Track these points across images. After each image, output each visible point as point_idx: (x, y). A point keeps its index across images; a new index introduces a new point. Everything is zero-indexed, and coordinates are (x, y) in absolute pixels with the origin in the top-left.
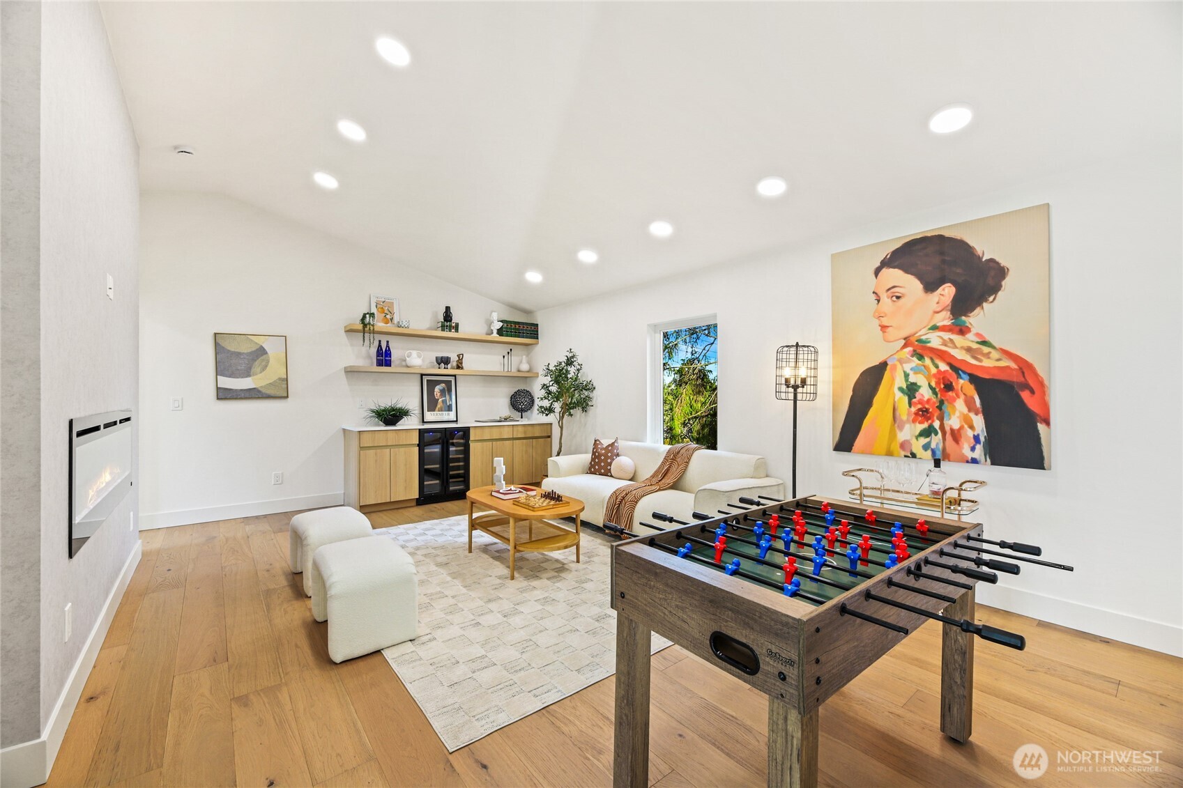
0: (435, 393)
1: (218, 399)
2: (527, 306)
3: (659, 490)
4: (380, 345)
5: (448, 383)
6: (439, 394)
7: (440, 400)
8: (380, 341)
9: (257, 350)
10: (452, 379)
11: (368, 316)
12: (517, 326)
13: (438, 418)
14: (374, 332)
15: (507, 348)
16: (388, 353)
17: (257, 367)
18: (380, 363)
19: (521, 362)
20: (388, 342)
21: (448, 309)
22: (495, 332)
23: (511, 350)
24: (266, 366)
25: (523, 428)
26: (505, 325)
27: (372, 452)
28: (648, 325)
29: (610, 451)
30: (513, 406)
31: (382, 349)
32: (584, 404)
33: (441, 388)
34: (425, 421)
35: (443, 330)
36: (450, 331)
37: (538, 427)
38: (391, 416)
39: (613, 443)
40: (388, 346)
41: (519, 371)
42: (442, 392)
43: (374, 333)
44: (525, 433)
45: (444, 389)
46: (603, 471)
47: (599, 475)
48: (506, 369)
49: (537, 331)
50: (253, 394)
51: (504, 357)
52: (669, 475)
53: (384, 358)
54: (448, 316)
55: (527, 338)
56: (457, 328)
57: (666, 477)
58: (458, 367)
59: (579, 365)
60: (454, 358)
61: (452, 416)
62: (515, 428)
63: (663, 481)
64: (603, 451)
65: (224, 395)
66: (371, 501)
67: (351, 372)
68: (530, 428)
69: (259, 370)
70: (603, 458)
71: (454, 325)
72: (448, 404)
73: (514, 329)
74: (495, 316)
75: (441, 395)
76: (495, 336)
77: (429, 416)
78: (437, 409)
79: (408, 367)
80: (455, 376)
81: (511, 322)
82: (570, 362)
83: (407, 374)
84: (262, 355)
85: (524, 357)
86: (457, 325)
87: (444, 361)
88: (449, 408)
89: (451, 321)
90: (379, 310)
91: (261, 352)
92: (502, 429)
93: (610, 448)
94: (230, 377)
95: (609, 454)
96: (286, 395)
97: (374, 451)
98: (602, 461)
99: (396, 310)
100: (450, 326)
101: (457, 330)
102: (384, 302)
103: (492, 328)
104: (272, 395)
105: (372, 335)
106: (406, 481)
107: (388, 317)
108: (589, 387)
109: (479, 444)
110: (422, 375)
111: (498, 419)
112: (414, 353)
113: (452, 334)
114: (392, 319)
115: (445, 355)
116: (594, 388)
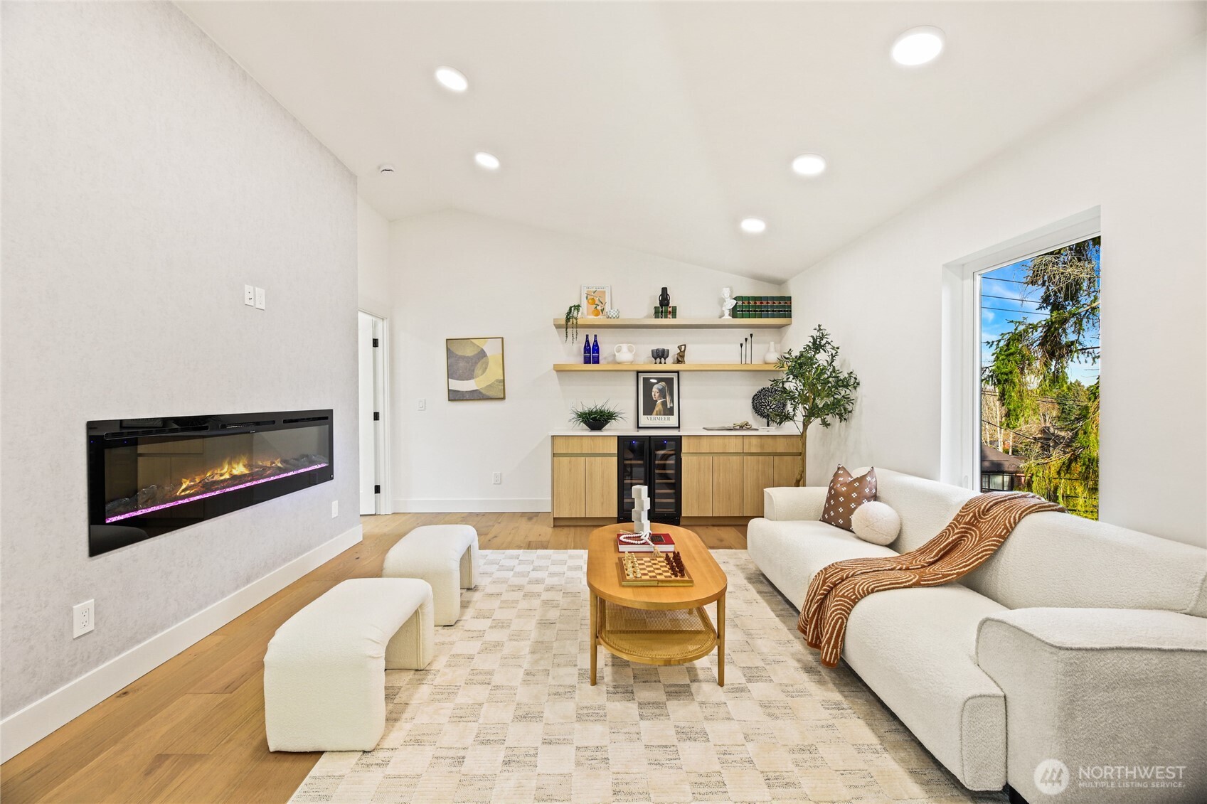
0: (653, 394)
1: (449, 400)
2: (776, 273)
3: (917, 584)
4: (587, 341)
5: (669, 382)
6: (657, 395)
7: (659, 401)
8: (587, 336)
9: (479, 353)
10: (674, 376)
11: (573, 308)
12: (758, 303)
13: (657, 425)
14: (577, 326)
15: (747, 333)
16: (596, 348)
17: (478, 371)
18: (587, 361)
19: (768, 351)
20: (595, 336)
21: (664, 290)
22: (727, 313)
23: (751, 335)
24: (486, 368)
25: (759, 440)
26: (740, 303)
27: (565, 460)
28: (946, 266)
29: (855, 490)
30: (756, 410)
31: (589, 345)
32: (841, 409)
33: (660, 387)
34: (640, 426)
35: (657, 317)
36: (666, 317)
37: (782, 440)
38: (596, 420)
39: (864, 477)
40: (596, 341)
41: (766, 363)
42: (662, 392)
43: (577, 328)
44: (762, 446)
45: (664, 388)
46: (841, 521)
47: (836, 526)
48: (743, 362)
49: (790, 307)
50: (476, 396)
51: (741, 345)
52: (955, 554)
53: (591, 353)
54: (664, 298)
55: (773, 317)
56: (674, 313)
57: (947, 559)
58: (678, 361)
59: (833, 348)
60: (674, 351)
61: (672, 420)
62: (746, 441)
63: (936, 567)
64: (844, 489)
65: (455, 396)
66: (565, 514)
67: (561, 371)
68: (770, 441)
69: (480, 372)
70: (842, 499)
71: (670, 309)
72: (669, 407)
73: (753, 307)
74: (726, 293)
75: (659, 396)
76: (727, 319)
77: (645, 420)
78: (655, 412)
79: (619, 363)
80: (678, 372)
81: (748, 298)
82: (817, 346)
83: (618, 371)
84: (483, 358)
85: (772, 343)
86: (675, 309)
87: (660, 355)
88: (670, 412)
89: (667, 304)
90: (590, 301)
91: (482, 354)
92: (726, 440)
93: (856, 484)
94: (457, 379)
95: (854, 495)
96: (502, 396)
97: (568, 458)
98: (840, 504)
99: (608, 300)
100: (666, 312)
101: (674, 316)
102: (595, 292)
103: (724, 309)
104: (491, 396)
105: (575, 330)
106: (602, 496)
107: (599, 308)
108: (850, 383)
109: (695, 458)
110: (638, 372)
111: (731, 426)
112: (625, 347)
113: (669, 321)
114: (602, 311)
115: (661, 347)
116: (858, 384)
